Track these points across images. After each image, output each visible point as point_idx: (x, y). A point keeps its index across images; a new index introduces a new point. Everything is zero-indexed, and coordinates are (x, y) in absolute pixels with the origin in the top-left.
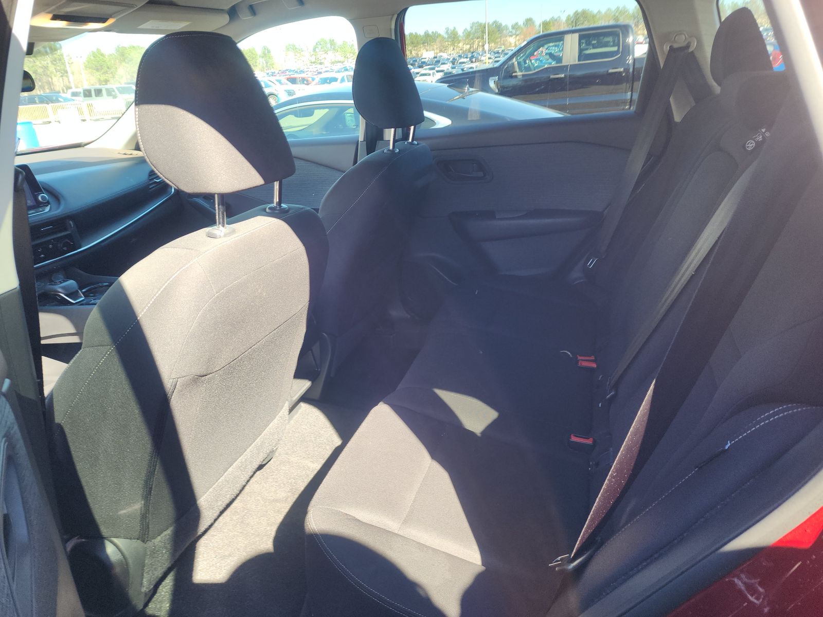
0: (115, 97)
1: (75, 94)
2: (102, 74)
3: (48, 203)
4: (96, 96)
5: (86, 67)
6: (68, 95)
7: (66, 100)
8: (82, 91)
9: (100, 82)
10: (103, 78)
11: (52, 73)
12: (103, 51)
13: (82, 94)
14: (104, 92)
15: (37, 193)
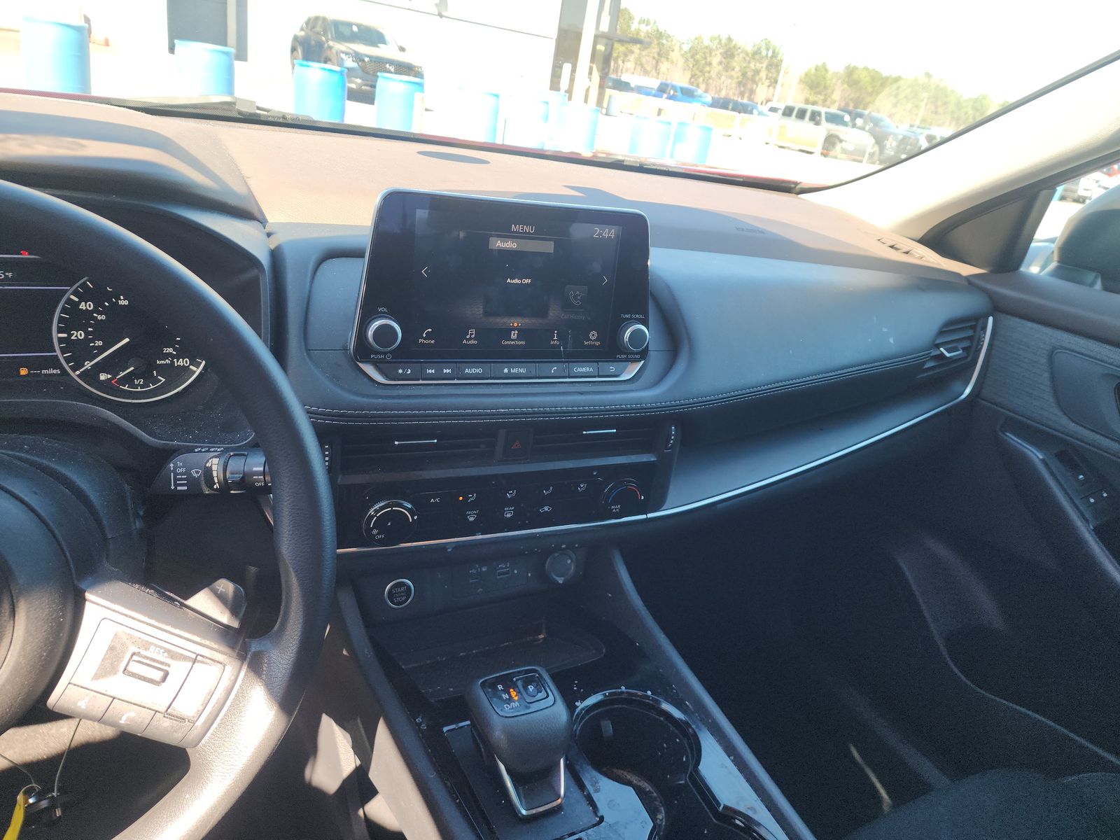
0: (818, 123)
1: (773, 110)
2: (815, 93)
3: (644, 354)
4: (796, 117)
5: (801, 80)
6: (765, 109)
7: (760, 113)
8: (783, 108)
9: (807, 101)
10: (812, 98)
11: (761, 79)
12: (828, 67)
13: (780, 112)
14: (808, 115)
15: (627, 316)
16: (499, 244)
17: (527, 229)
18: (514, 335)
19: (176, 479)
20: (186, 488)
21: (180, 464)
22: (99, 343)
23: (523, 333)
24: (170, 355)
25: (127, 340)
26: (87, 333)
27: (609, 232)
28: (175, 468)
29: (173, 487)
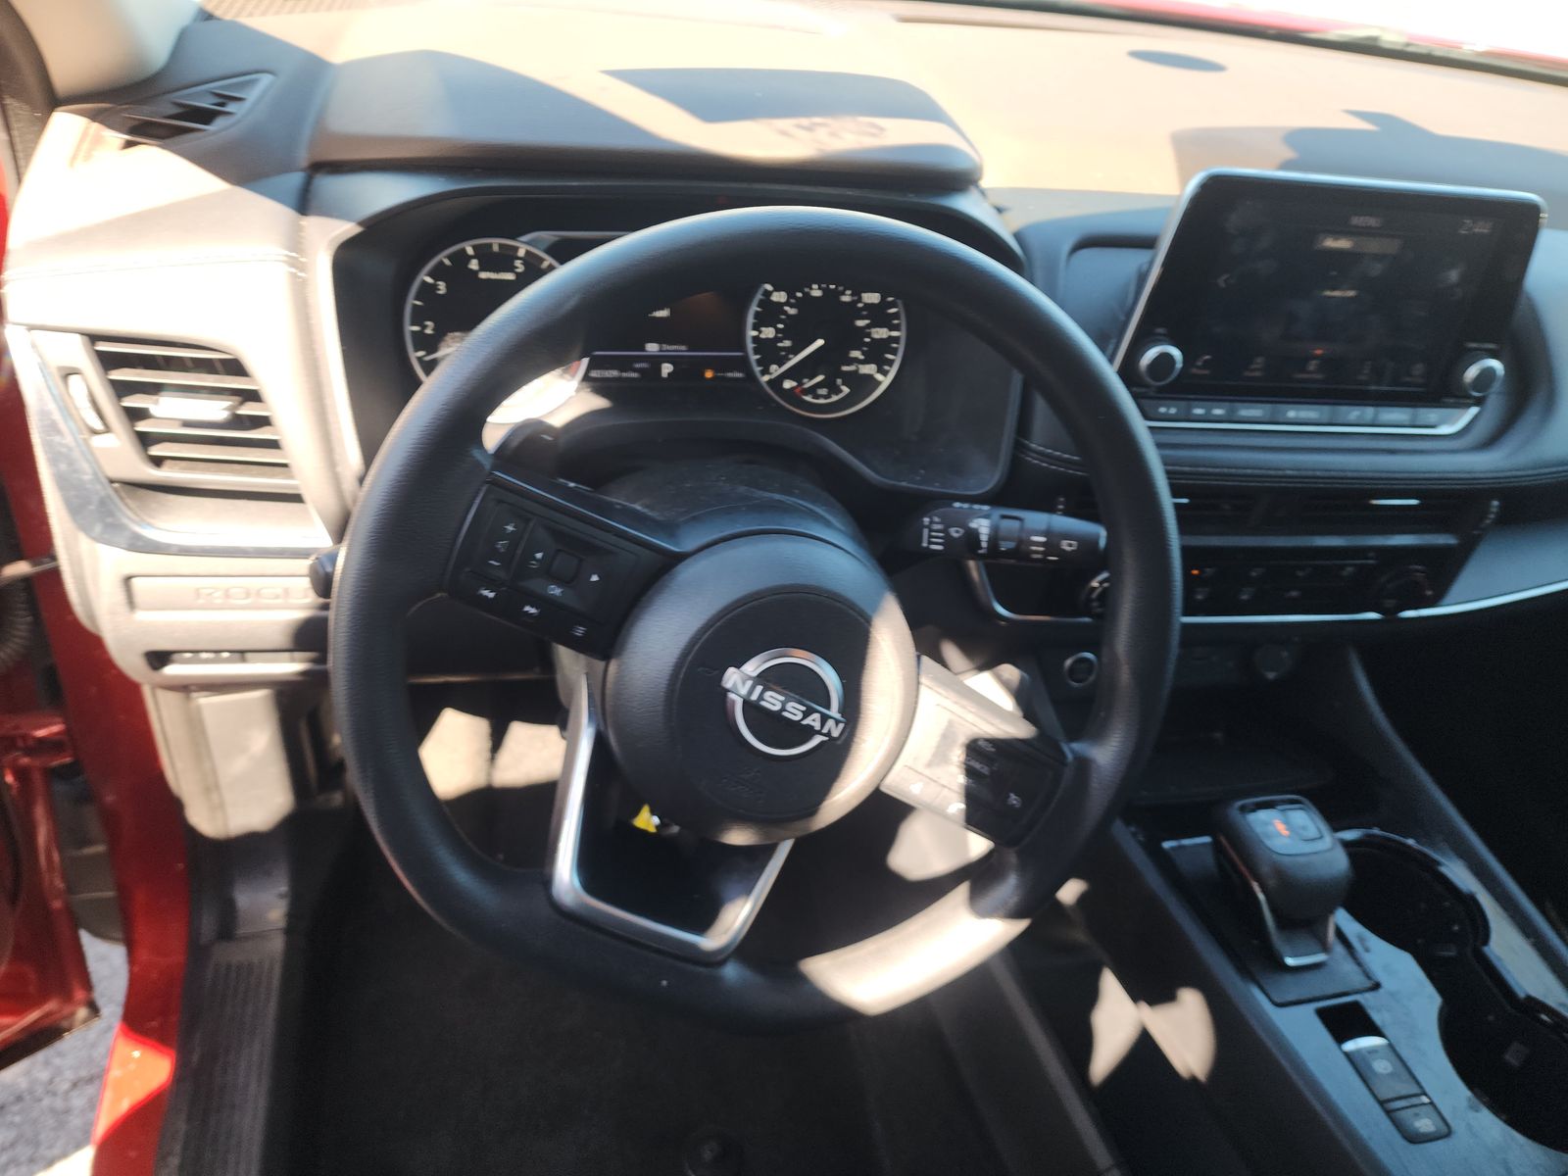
15: (1474, 345)
16: (1331, 243)
17: (1372, 222)
18: (1312, 365)
19: (930, 537)
20: (940, 548)
21: (936, 519)
22: (787, 343)
23: (1326, 363)
24: (856, 360)
25: (820, 342)
26: (778, 331)
27: (1482, 228)
28: (932, 522)
29: (925, 545)
